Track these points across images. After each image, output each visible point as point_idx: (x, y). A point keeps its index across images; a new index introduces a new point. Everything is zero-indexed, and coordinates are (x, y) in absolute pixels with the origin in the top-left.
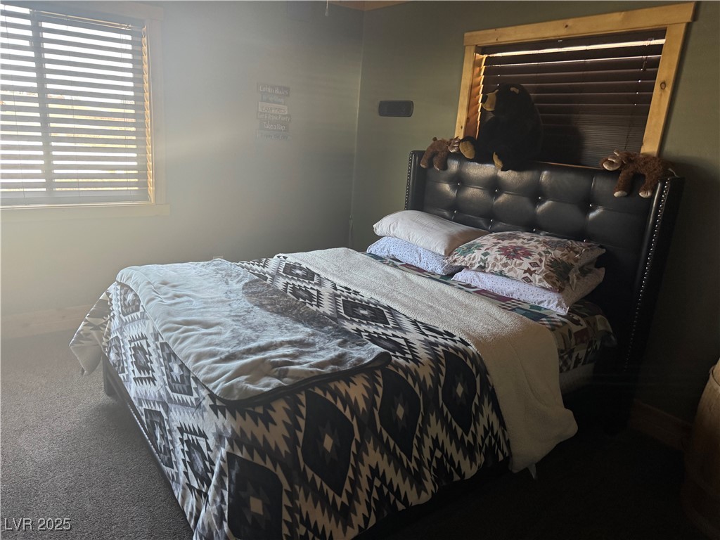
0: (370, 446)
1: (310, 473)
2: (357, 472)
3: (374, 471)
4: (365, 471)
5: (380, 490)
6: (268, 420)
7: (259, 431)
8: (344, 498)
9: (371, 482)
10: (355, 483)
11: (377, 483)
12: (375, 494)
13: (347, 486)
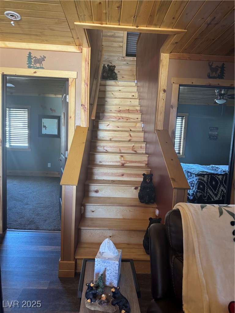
0: (222, 186)
1: (210, 186)
2: (219, 189)
3: (222, 190)
4: (220, 190)
5: (223, 194)
6: (204, 177)
7: (203, 178)
8: (216, 192)
9: (221, 192)
10: (218, 191)
11: (223, 193)
12: (222, 194)
13: (217, 190)
